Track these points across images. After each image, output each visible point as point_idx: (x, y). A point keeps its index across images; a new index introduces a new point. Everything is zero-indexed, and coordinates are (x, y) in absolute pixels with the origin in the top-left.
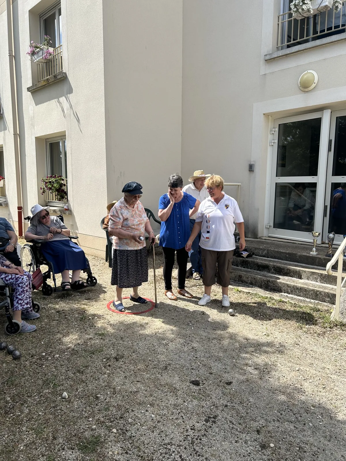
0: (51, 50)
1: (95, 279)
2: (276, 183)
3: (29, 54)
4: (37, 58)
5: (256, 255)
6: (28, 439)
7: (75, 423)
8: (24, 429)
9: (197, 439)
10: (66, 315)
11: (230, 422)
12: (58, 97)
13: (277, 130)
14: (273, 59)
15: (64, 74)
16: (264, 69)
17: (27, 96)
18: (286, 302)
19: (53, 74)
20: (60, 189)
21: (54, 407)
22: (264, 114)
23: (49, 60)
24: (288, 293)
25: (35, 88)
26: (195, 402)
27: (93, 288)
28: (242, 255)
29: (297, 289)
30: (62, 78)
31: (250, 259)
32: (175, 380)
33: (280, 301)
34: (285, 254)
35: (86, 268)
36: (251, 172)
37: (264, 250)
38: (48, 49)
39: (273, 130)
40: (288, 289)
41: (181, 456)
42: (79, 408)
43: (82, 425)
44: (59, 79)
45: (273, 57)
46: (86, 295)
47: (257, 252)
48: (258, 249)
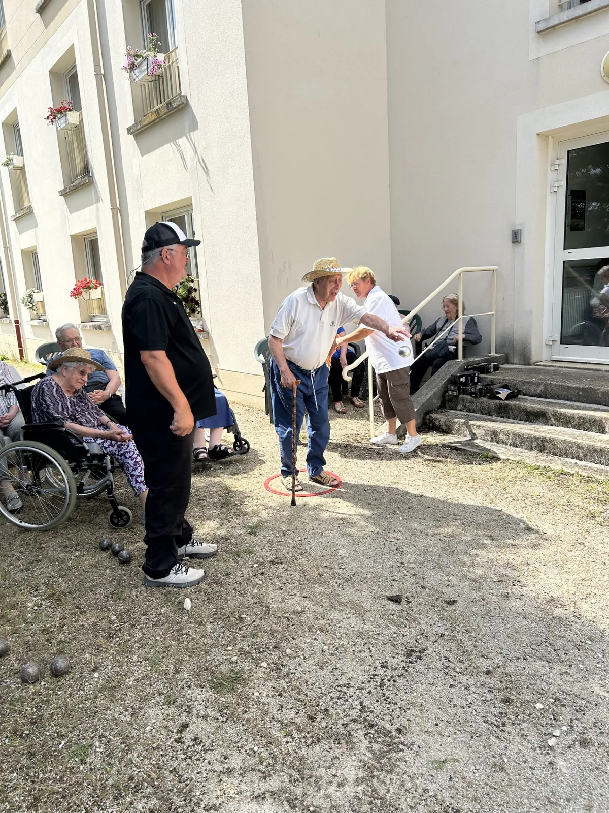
0: (161, 57)
1: (246, 442)
2: (564, 262)
3: (126, 68)
4: (141, 74)
5: (524, 395)
6: (140, 671)
7: (206, 653)
8: (135, 658)
9: (389, 681)
10: (199, 499)
11: (446, 658)
12: (175, 139)
13: (563, 162)
14: (551, 29)
15: (183, 99)
16: (537, 49)
17: (127, 142)
18: (572, 475)
19: (167, 100)
20: (188, 297)
21: (177, 630)
22: (538, 134)
23: (159, 76)
24: (578, 458)
25: (139, 126)
26: (394, 628)
27: (243, 456)
28: (498, 395)
29: (595, 450)
30: (180, 105)
31: (512, 403)
32: (365, 597)
33: (562, 473)
34: (577, 391)
36: (516, 244)
37: (539, 384)
38: (155, 57)
39: (557, 162)
40: (578, 453)
41: (361, 703)
42: (213, 632)
43: (217, 655)
44: (176, 108)
45: (551, 25)
46: (232, 469)
47: (526, 389)
48: (528, 383)
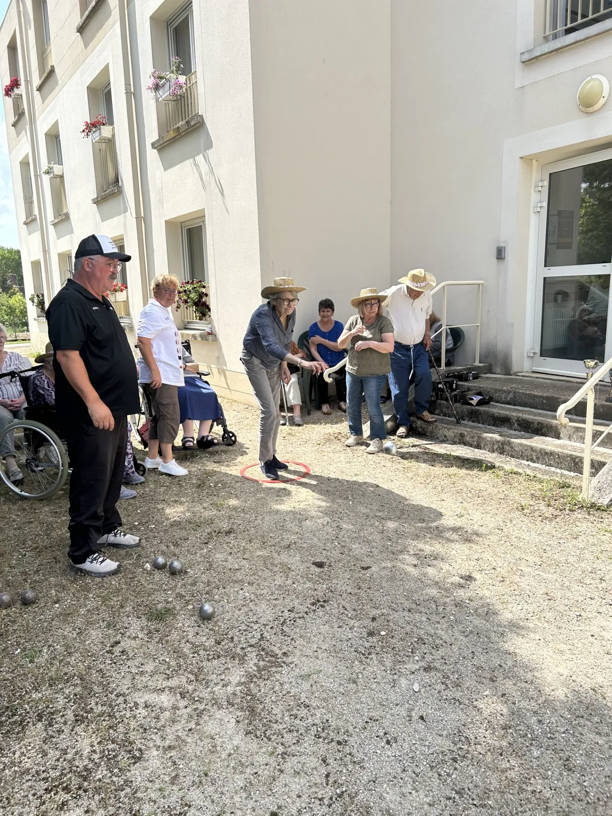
0: (182, 79)
1: (234, 435)
2: (545, 278)
3: (151, 89)
4: (164, 94)
5: (497, 402)
6: (90, 605)
7: (149, 595)
8: (91, 595)
9: (290, 621)
10: (180, 481)
11: (343, 607)
12: (193, 156)
13: (545, 184)
14: (534, 60)
15: (199, 118)
16: (522, 77)
17: (152, 155)
18: (520, 474)
19: (187, 119)
20: (199, 301)
21: (131, 578)
22: (522, 158)
23: (181, 96)
24: (532, 460)
25: (161, 142)
26: (309, 585)
27: (230, 448)
28: (470, 401)
29: (546, 453)
30: (196, 124)
31: (482, 408)
32: (294, 560)
33: (511, 473)
34: (541, 399)
35: (218, 417)
36: (501, 260)
37: (508, 392)
38: (177, 78)
39: (540, 184)
40: (532, 455)
41: (261, 635)
42: (160, 581)
43: (159, 597)
44: (193, 126)
45: (533, 56)
46: (217, 458)
47: (498, 397)
48: (500, 391)
